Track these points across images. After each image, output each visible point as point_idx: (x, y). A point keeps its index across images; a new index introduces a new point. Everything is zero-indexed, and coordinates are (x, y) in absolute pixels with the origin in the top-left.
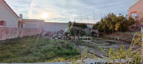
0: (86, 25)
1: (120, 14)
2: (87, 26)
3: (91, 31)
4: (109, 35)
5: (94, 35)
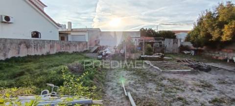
0: (174, 33)
2: (176, 35)
3: (179, 45)
4: (217, 52)
5: (185, 52)
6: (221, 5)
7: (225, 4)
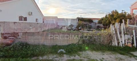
1: (123, 11)
2: (93, 20)
3: (97, 25)
5: (100, 28)
6: (113, 11)
7: (114, 11)
